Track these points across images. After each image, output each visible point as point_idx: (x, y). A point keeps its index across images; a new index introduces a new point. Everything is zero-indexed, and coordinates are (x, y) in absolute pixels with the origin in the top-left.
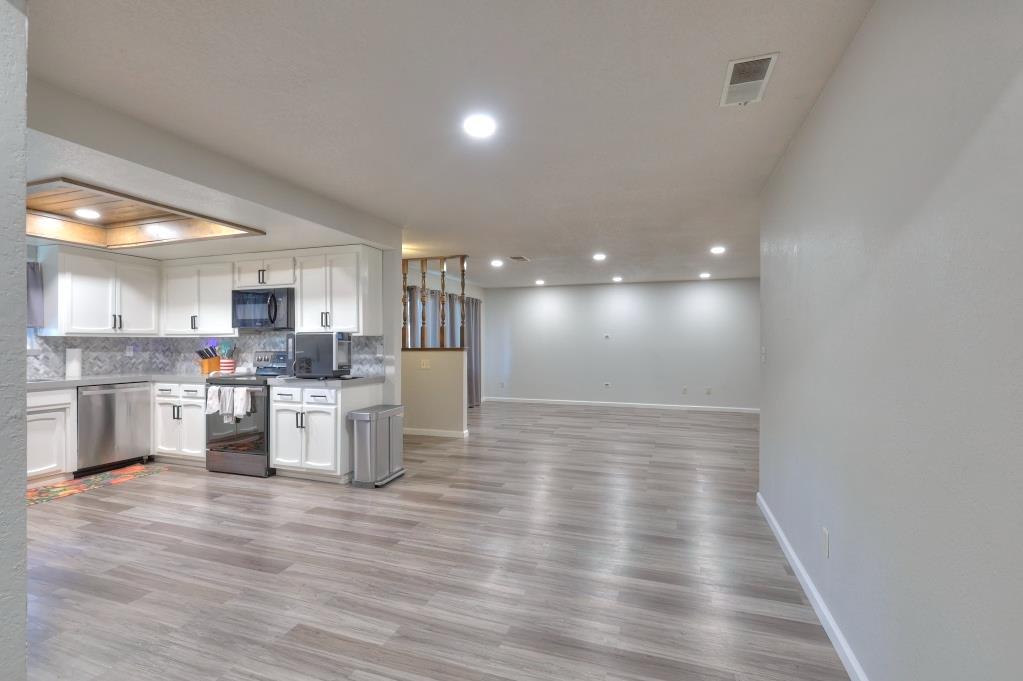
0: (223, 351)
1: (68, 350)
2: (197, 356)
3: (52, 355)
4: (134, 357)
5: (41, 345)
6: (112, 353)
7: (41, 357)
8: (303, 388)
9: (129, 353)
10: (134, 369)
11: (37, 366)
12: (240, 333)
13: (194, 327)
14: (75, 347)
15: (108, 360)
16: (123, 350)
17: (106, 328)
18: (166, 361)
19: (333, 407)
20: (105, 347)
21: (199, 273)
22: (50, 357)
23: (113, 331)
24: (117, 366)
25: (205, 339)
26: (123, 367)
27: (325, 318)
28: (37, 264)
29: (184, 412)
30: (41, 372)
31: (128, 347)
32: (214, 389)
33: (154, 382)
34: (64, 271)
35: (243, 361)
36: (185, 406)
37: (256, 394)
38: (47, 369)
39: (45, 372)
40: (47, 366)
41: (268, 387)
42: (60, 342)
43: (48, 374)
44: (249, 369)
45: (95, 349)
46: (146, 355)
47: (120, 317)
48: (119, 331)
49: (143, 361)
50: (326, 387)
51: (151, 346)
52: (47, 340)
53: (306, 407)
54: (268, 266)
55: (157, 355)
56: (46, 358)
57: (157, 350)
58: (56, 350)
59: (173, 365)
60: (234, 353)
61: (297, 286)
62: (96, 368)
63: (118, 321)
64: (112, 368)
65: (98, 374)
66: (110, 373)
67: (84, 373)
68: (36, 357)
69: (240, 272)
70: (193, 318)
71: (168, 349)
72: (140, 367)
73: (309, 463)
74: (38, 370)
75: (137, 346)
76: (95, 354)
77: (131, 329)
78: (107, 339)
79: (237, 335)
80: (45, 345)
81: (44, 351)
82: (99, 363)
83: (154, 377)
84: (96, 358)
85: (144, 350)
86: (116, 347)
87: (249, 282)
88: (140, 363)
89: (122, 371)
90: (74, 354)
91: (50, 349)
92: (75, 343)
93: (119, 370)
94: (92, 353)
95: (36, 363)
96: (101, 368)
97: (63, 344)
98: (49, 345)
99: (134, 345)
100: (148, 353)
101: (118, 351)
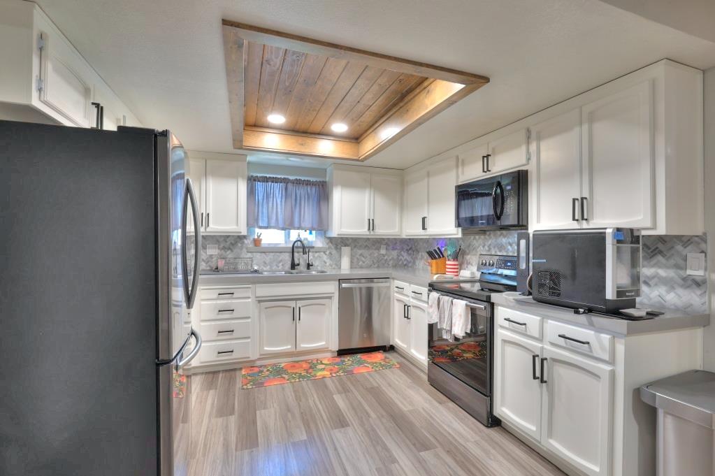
0: (449, 252)
1: (343, 248)
2: (426, 256)
3: (334, 252)
4: (386, 254)
5: (327, 244)
6: (371, 251)
7: (327, 253)
8: (544, 317)
9: (383, 251)
10: (386, 265)
11: (326, 260)
12: (464, 234)
13: (424, 228)
14: (348, 246)
15: (369, 257)
16: (378, 249)
17: (362, 231)
18: (409, 258)
20: (367, 246)
21: (428, 175)
23: (368, 233)
24: (375, 261)
25: (436, 240)
26: (380, 263)
28: (326, 182)
29: (413, 312)
30: (328, 264)
31: (382, 246)
32: (435, 295)
33: (394, 279)
34: (336, 185)
35: (469, 263)
36: (414, 306)
37: (478, 312)
38: (331, 263)
39: (331, 265)
40: (331, 260)
41: (492, 305)
42: (339, 241)
44: (473, 273)
45: (361, 248)
46: (395, 253)
47: (373, 220)
48: (372, 233)
49: (393, 258)
50: (591, 325)
51: (398, 246)
52: (331, 240)
53: (550, 351)
54: (493, 149)
55: (402, 253)
56: (330, 253)
57: (402, 249)
58: (336, 248)
59: (414, 263)
60: (459, 255)
61: (531, 168)
62: (361, 263)
63: (371, 225)
64: (372, 263)
65: (361, 267)
66: (369, 267)
67: (352, 267)
68: (324, 252)
69: (463, 164)
70: (424, 219)
71: (410, 249)
72: (391, 263)
73: (552, 442)
74: (326, 263)
76: (360, 252)
77: (382, 231)
78: (368, 239)
79: (460, 236)
80: (330, 244)
81: (329, 248)
82: (363, 259)
83: (393, 273)
84: (361, 255)
85: (394, 249)
86: (374, 245)
87: (474, 173)
88: (390, 260)
89: (378, 267)
90: (346, 251)
91: (333, 247)
92: (348, 243)
93: (376, 265)
94: (358, 251)
95: (325, 257)
96: (364, 262)
97: (340, 243)
98: (332, 243)
99: (387, 244)
100: (396, 251)
101: (375, 249)
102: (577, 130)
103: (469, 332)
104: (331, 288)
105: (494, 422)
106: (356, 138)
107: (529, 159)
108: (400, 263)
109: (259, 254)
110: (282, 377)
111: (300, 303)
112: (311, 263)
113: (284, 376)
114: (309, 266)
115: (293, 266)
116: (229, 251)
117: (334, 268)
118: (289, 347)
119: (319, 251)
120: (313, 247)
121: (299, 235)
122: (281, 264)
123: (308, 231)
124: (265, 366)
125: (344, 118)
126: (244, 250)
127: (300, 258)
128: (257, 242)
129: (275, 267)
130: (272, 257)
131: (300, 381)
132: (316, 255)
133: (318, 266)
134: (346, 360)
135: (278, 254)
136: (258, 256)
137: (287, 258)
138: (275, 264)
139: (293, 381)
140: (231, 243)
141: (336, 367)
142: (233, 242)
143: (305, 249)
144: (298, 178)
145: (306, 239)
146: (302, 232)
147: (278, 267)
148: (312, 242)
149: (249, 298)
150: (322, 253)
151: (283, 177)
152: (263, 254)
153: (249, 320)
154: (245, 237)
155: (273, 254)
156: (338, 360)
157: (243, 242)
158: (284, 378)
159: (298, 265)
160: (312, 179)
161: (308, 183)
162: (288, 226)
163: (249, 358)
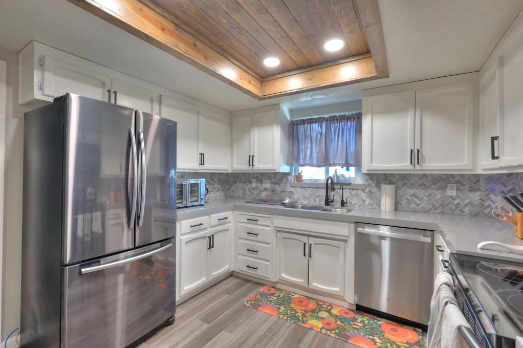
1: (383, 186)
3: (375, 190)
4: (457, 197)
5: (367, 180)
6: (429, 192)
7: (367, 190)
9: (451, 192)
10: (457, 211)
11: (364, 198)
13: (494, 156)
14: (393, 183)
15: (426, 198)
16: (444, 189)
20: (422, 184)
22: (373, 191)
24: (437, 205)
30: (367, 203)
34: (366, 114)
38: (372, 202)
40: (371, 199)
42: (381, 178)
43: (372, 206)
45: (412, 186)
46: (475, 197)
49: (471, 204)
51: (482, 184)
55: (492, 196)
56: (370, 191)
57: (492, 191)
58: (376, 186)
62: (413, 205)
64: (431, 206)
65: (414, 211)
66: (427, 212)
67: (396, 211)
68: (363, 190)
70: (492, 140)
72: (467, 209)
74: (365, 202)
75: (461, 184)
76: (412, 191)
77: (433, 164)
80: (370, 181)
81: (369, 185)
82: (416, 199)
84: (413, 195)
85: (472, 190)
86: (435, 184)
88: (466, 205)
89: (443, 213)
90: (387, 189)
91: (373, 185)
92: (393, 180)
93: (439, 210)
94: (409, 190)
95: (364, 196)
96: (418, 205)
97: (378, 179)
98: (372, 180)
99: (457, 182)
100: (478, 193)
101: (438, 189)
104: (346, 230)
108: (487, 211)
109: (300, 189)
112: (345, 200)
113: (282, 307)
114: (343, 204)
115: (328, 202)
116: (278, 185)
117: (375, 209)
118: (302, 281)
119: (356, 188)
120: (350, 184)
121: (336, 172)
122: (318, 199)
123: (345, 168)
124: (280, 290)
126: (288, 185)
127: (336, 196)
128: (299, 177)
129: (313, 201)
130: (310, 193)
131: (287, 320)
132: (354, 192)
133: (355, 204)
134: (360, 319)
135: (315, 189)
136: (299, 190)
137: (323, 193)
138: (313, 198)
139: (281, 316)
140: (279, 179)
141: (339, 323)
142: (280, 178)
143: (344, 184)
144: (332, 115)
145: (343, 176)
146: (339, 168)
147: (316, 202)
148: (350, 178)
149: (269, 226)
150: (360, 191)
151: (317, 117)
152: (303, 189)
153: (269, 246)
154: (288, 174)
155: (311, 189)
156: (352, 315)
157: (288, 178)
158: (279, 309)
160: (346, 114)
161: (342, 118)
162: (325, 162)
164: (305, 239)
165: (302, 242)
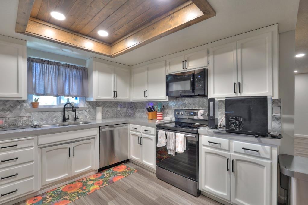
0: (158, 108)
1: (97, 108)
2: (146, 111)
3: (92, 110)
4: (121, 110)
5: (88, 105)
6: (113, 109)
7: (88, 111)
8: (230, 139)
9: (119, 109)
10: (121, 116)
11: (87, 115)
12: (169, 99)
13: (146, 96)
14: (100, 106)
15: (111, 112)
16: (117, 107)
17: (110, 97)
18: (131, 112)
19: (269, 162)
20: (110, 106)
21: (148, 69)
22: (91, 111)
23: (113, 99)
24: (115, 114)
25: (148, 103)
26: (117, 115)
27: (238, 87)
28: (86, 68)
29: (144, 141)
30: (88, 117)
31: (118, 106)
33: (129, 123)
34: (95, 70)
35: (167, 113)
36: (144, 138)
38: (90, 116)
39: (89, 118)
40: (90, 115)
41: (198, 135)
42: (94, 104)
43: (90, 118)
44: (171, 118)
45: (107, 107)
46: (125, 109)
47: (116, 92)
48: (115, 99)
49: (124, 112)
50: (260, 142)
51: (126, 106)
52: (90, 103)
53: (235, 156)
54: (188, 58)
55: (128, 109)
56: (89, 111)
57: (128, 107)
58: (93, 108)
59: (134, 114)
61: (210, 68)
62: (107, 115)
63: (115, 94)
64: (113, 115)
65: (108, 118)
66: (112, 117)
67: (103, 118)
68: (86, 110)
69: (170, 65)
70: (146, 92)
71: (132, 107)
72: (123, 115)
73: (237, 200)
74: (86, 117)
75: (122, 106)
76: (107, 109)
77: (121, 98)
78: (111, 102)
79: (167, 100)
80: (89, 106)
81: (89, 108)
82: (108, 113)
83: (130, 120)
84: (107, 111)
85: (124, 107)
86: (114, 106)
87: (177, 69)
88: (123, 113)
89: (117, 117)
90: (99, 109)
91: (91, 107)
92: (100, 104)
93: (115, 116)
94: (106, 109)
95: (86, 113)
96: (109, 115)
97: (95, 104)
98: (90, 105)
99: (120, 105)
100: (125, 108)
101: (115, 108)
102: (235, 51)
103: (185, 150)
104: (95, 132)
105: (199, 193)
106: (110, 43)
107: (208, 64)
108: (127, 114)
109: (37, 113)
110: (65, 199)
111: (73, 145)
112: (77, 117)
113: (65, 197)
114: (76, 119)
115: (64, 120)
116: (9, 112)
117: (92, 119)
118: (66, 175)
119: (82, 109)
120: (78, 107)
121: (68, 100)
122: (55, 119)
123: (74, 98)
124: (47, 193)
125: (107, 29)
126: (23, 111)
127: (70, 114)
128: (35, 105)
129: (50, 121)
130: (48, 115)
131: (79, 198)
132: (80, 112)
133: (81, 119)
134: (105, 174)
135: (53, 113)
136: (36, 114)
137: (60, 115)
138: (50, 119)
139: (74, 200)
140: (11, 106)
141: (101, 180)
142: (12, 105)
143: (74, 109)
144: (68, 63)
145: (74, 102)
146: (70, 98)
147: (53, 121)
148: (77, 104)
149: (32, 146)
150: (84, 111)
151: (56, 61)
152: (40, 113)
153: (33, 163)
154: (24, 101)
155: (48, 113)
156: (100, 175)
157: (23, 105)
158: (66, 199)
159: (68, 119)
160: (77, 65)
161: (74, 67)
162: (59, 94)
163: (33, 191)
164: (68, 146)
165: (66, 148)
